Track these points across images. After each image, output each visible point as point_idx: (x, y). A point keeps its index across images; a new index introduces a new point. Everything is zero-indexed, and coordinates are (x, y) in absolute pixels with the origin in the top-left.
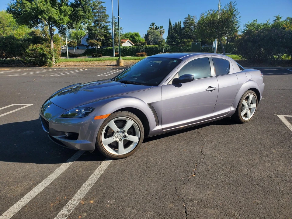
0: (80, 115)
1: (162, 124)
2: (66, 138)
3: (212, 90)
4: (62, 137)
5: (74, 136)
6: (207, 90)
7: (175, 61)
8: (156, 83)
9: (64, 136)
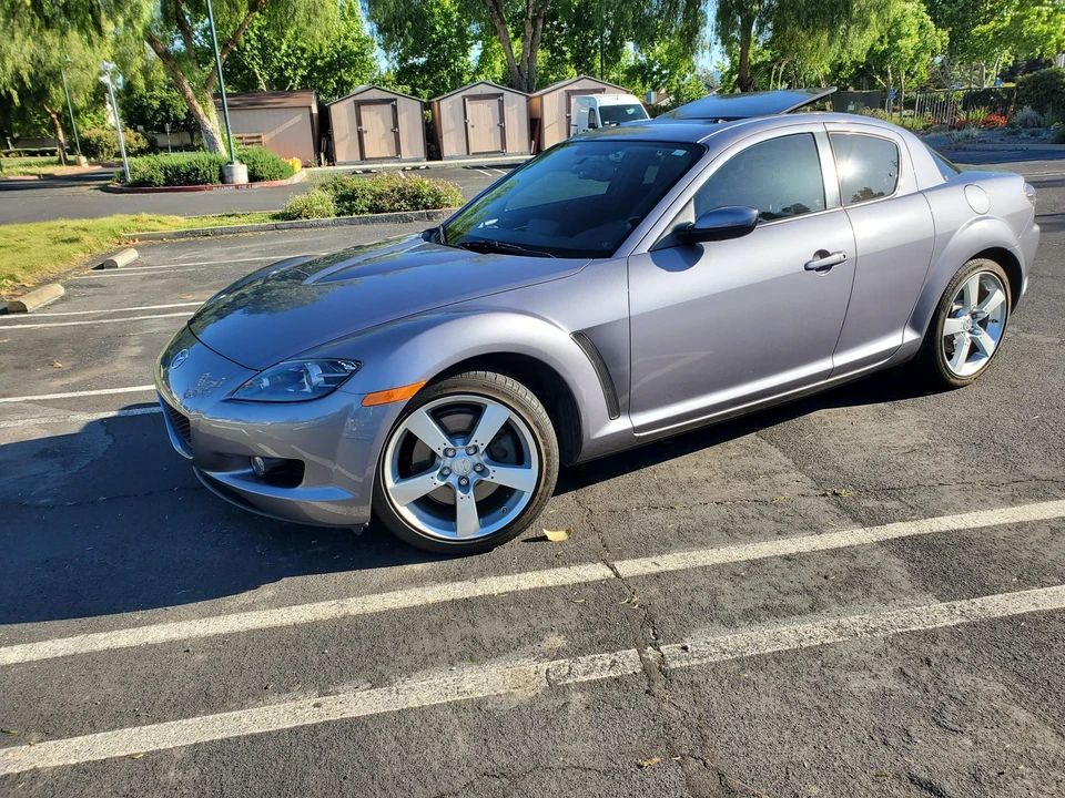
0: (308, 389)
1: (630, 410)
2: (256, 478)
3: (827, 268)
4: (244, 475)
5: (288, 472)
6: (811, 266)
7: (680, 152)
8: (605, 245)
9: (250, 470)
